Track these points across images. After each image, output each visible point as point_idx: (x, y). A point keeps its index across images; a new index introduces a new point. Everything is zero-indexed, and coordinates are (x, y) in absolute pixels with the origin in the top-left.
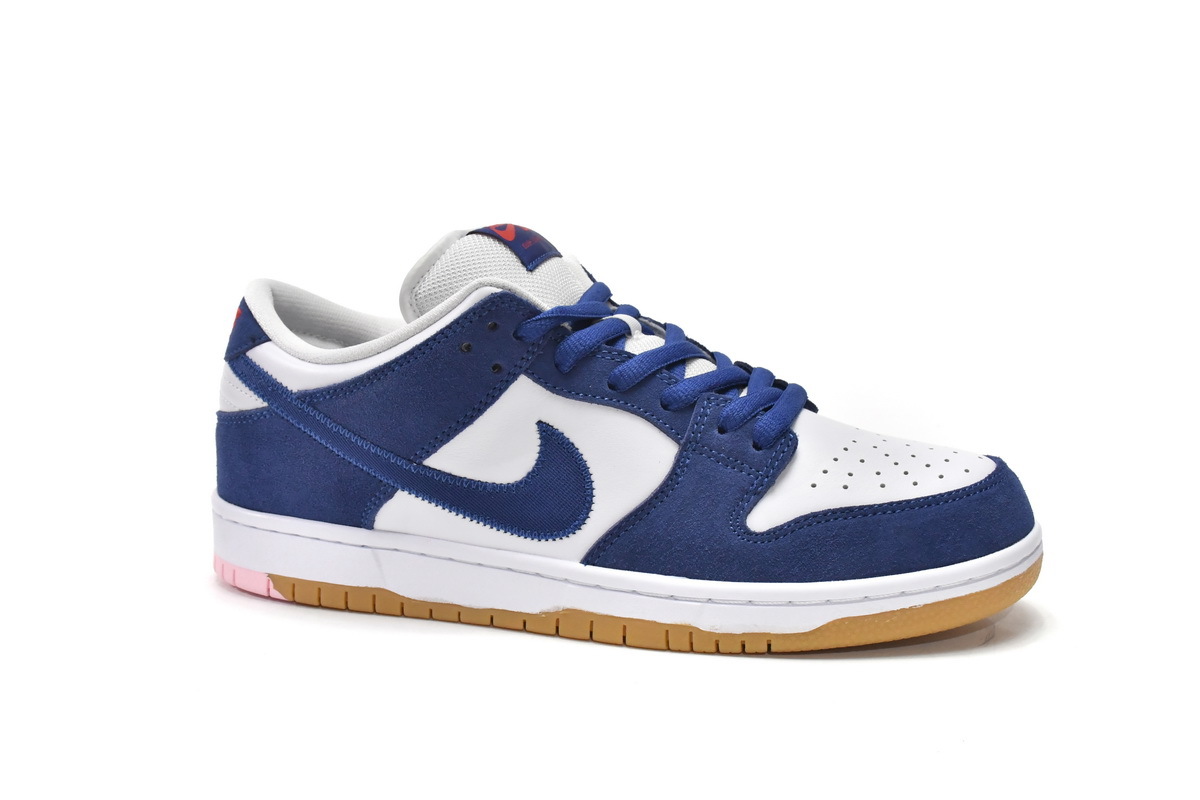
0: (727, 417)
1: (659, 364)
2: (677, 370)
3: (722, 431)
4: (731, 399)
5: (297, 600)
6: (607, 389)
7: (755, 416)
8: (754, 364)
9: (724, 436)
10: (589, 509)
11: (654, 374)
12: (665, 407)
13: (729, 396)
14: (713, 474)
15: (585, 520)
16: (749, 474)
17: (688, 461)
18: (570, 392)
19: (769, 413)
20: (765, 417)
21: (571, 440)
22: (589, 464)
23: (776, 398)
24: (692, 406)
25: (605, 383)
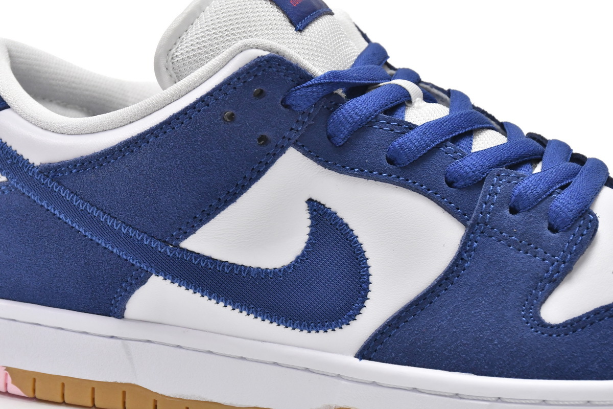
0: (520, 196)
1: (443, 135)
2: (464, 143)
3: (513, 211)
4: (524, 176)
5: (38, 395)
6: (386, 163)
7: (550, 195)
8: (548, 136)
9: (516, 217)
10: (365, 298)
11: (438, 147)
12: (450, 184)
13: (521, 171)
14: (503, 259)
15: (360, 309)
16: (544, 260)
17: (475, 244)
18: (344, 167)
19: (566, 192)
20: (562, 196)
21: (345, 221)
22: (365, 247)
23: (575, 174)
24: (479, 183)
25: (384, 157)
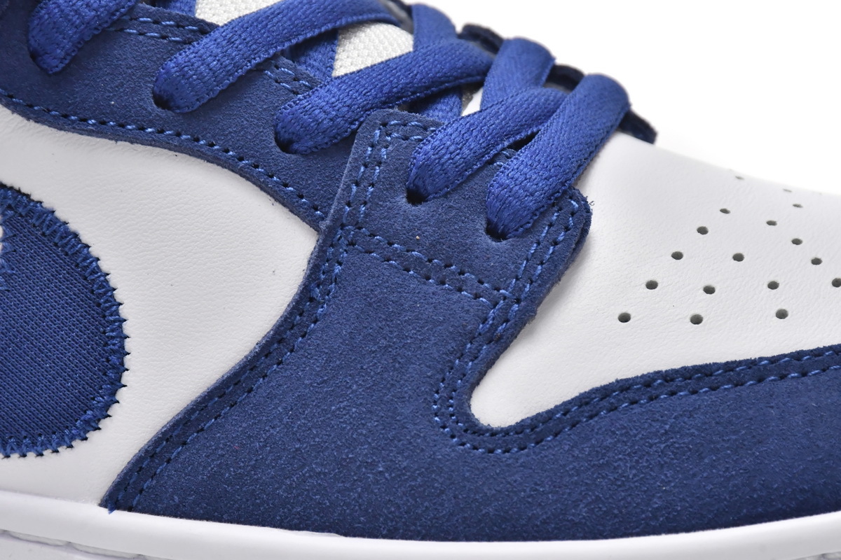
0: (426, 167)
1: (270, 45)
2: (316, 57)
3: (416, 197)
4: (437, 125)
6: (152, 106)
7: (491, 162)
8: (506, 31)
9: (421, 209)
10: (117, 384)
11: (259, 69)
12: (285, 146)
13: (437, 113)
14: (394, 297)
15: (107, 406)
16: (477, 296)
17: (338, 269)
18: (66, 116)
19: (524, 154)
20: (514, 163)
21: (73, 226)
22: (113, 280)
23: (546, 114)
24: (347, 141)
25: (147, 94)
